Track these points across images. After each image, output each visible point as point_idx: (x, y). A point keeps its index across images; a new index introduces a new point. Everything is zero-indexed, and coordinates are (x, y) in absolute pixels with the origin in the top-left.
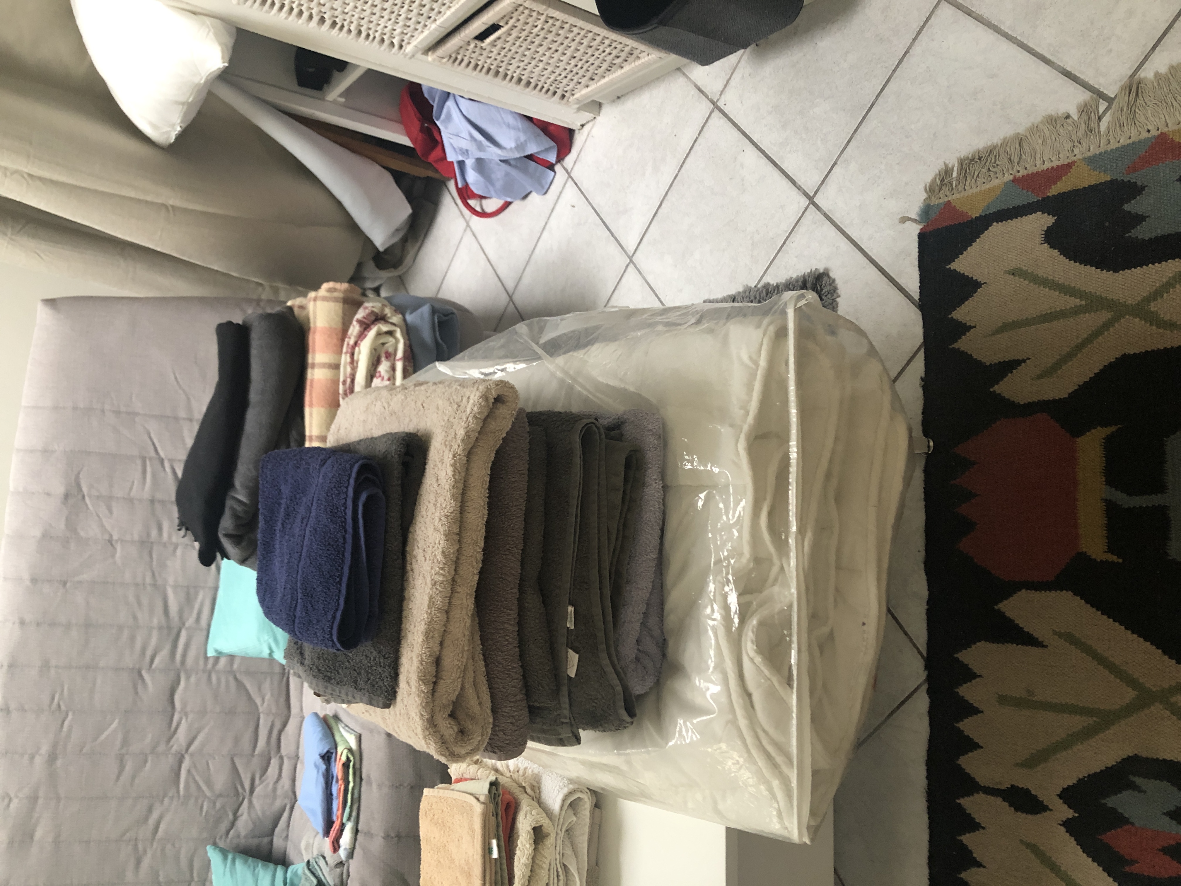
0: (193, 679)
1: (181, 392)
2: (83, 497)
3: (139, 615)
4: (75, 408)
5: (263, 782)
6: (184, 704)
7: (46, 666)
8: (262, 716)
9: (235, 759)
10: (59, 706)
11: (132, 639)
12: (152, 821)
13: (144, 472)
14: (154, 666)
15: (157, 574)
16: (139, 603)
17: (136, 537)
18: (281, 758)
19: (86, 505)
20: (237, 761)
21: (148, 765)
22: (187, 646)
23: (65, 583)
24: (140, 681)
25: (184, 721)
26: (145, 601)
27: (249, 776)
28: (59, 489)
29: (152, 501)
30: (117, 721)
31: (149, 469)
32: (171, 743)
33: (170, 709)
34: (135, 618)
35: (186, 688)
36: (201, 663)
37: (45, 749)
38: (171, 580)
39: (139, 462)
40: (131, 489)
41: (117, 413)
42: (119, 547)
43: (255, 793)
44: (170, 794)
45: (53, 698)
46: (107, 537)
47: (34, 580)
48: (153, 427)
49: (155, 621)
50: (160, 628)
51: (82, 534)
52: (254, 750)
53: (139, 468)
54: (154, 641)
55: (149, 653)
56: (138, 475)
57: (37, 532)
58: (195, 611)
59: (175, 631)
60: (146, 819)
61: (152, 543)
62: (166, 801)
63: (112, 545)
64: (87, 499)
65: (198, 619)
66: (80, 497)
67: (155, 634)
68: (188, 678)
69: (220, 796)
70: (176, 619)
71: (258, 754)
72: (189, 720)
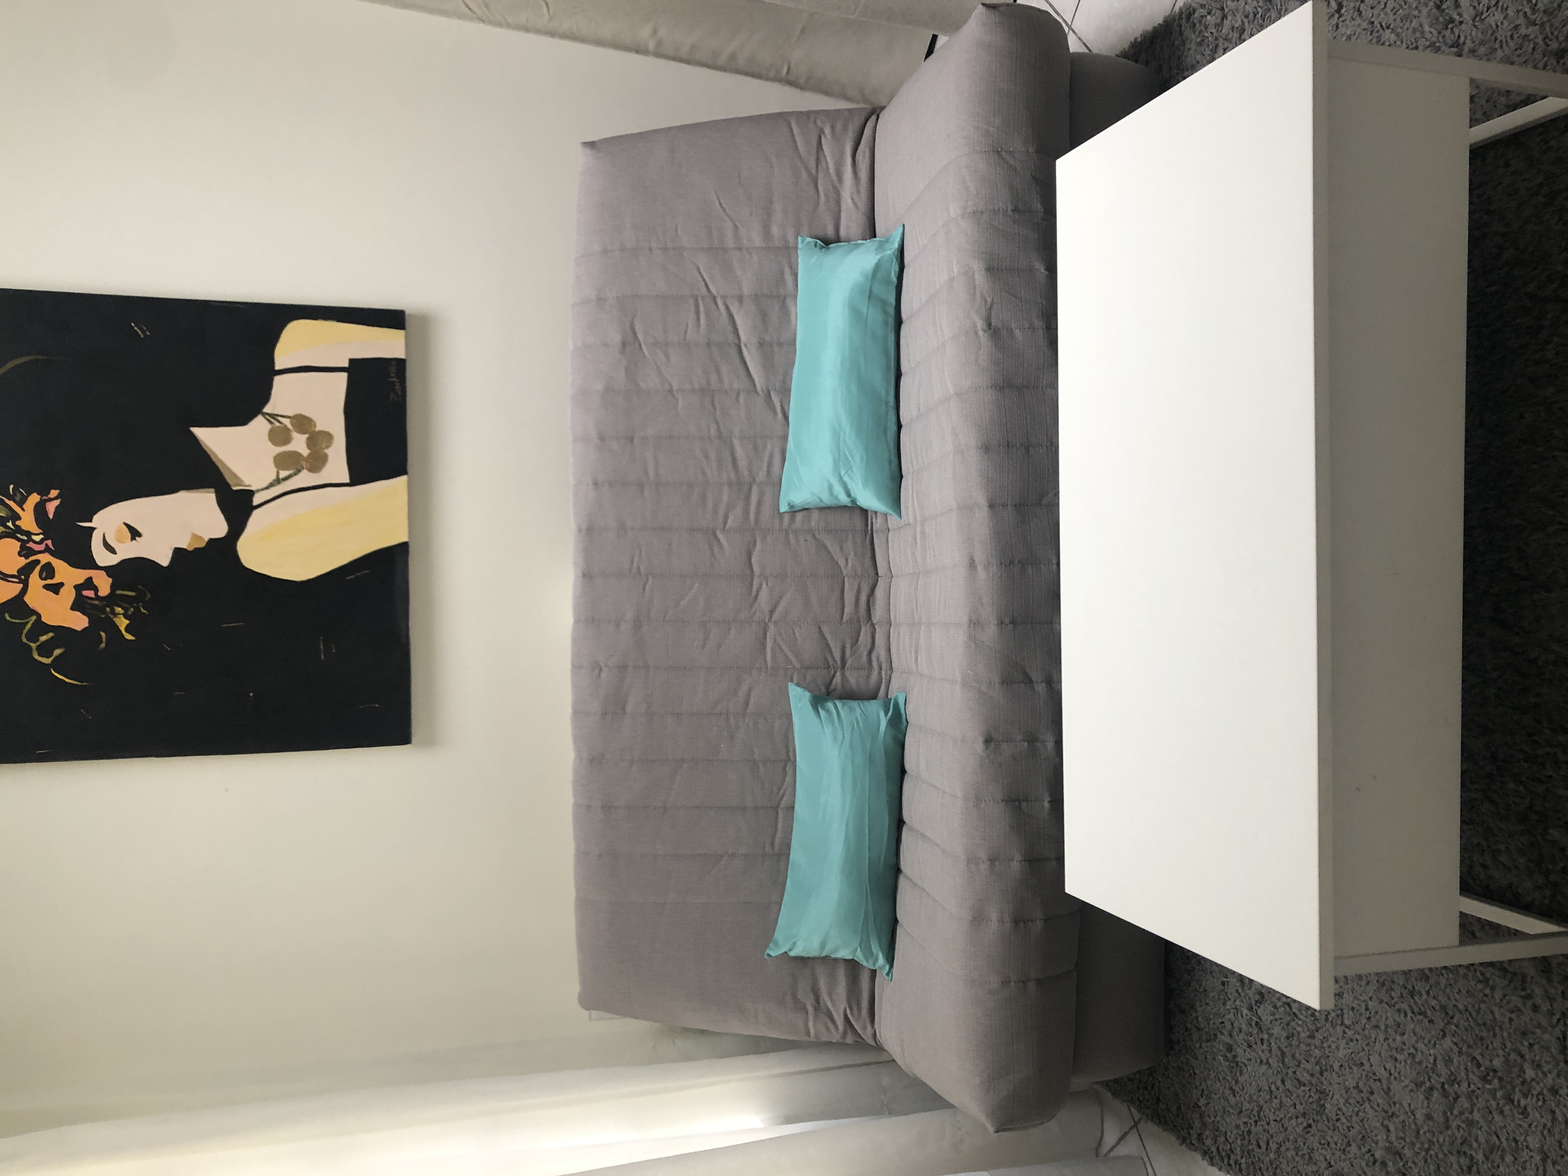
0: (769, 540)
1: (727, 218)
2: (640, 346)
3: (708, 471)
4: (622, 249)
5: (855, 652)
6: (763, 567)
7: (622, 528)
8: (846, 579)
9: (822, 627)
10: (639, 568)
11: (703, 497)
12: (742, 693)
13: (697, 312)
14: (728, 526)
15: (721, 425)
16: (707, 457)
17: (697, 386)
18: (873, 626)
19: (644, 353)
20: (826, 630)
21: (733, 632)
22: (760, 503)
23: (631, 439)
24: (715, 542)
25: (764, 586)
26: (713, 455)
27: (839, 646)
28: (616, 338)
29: (708, 345)
30: (697, 585)
31: (702, 309)
32: (753, 610)
33: (748, 572)
34: (704, 473)
35: (763, 550)
36: (777, 522)
37: (629, 615)
38: (736, 432)
39: (691, 302)
40: (686, 332)
41: (665, 249)
42: (680, 396)
43: (848, 665)
44: (758, 665)
45: (632, 562)
46: (667, 387)
47: (602, 438)
48: (702, 261)
49: (725, 477)
50: (731, 484)
51: (643, 385)
52: (842, 617)
53: (693, 308)
54: (725, 498)
55: (721, 512)
56: (692, 317)
57: (599, 386)
58: (765, 465)
59: (746, 487)
60: (736, 691)
61: (713, 391)
62: (754, 672)
63: (673, 396)
64: (644, 347)
65: (769, 471)
66: (637, 345)
67: (726, 491)
68: (764, 539)
69: (810, 668)
70: (746, 473)
71: (847, 622)
72: (769, 584)
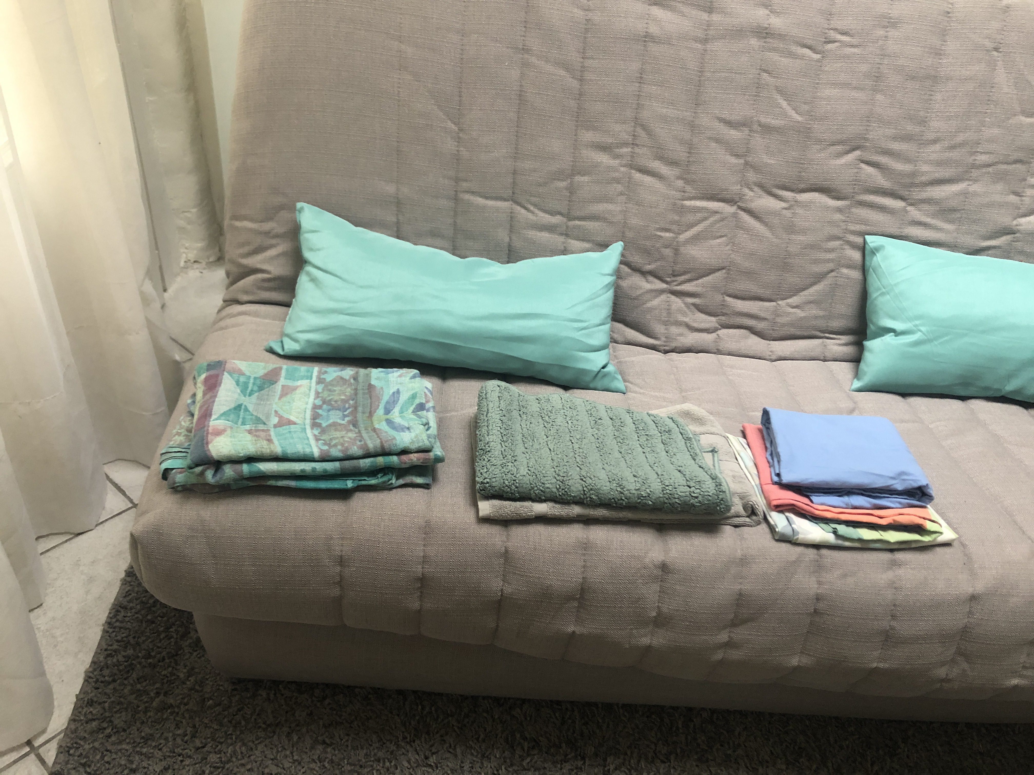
0: (838, 216)
3: (937, 147)
5: (688, 308)
6: (806, 205)
7: (891, 23)
8: (774, 304)
9: (724, 271)
10: (833, 41)
11: (907, 138)
12: (657, 165)
14: (863, 166)
15: (987, 169)
18: (715, 330)
20: (720, 275)
21: (733, 160)
22: (883, 209)
24: (848, 148)
25: (784, 205)
26: (955, 155)
27: (699, 290)
30: (799, 118)
32: (756, 189)
33: (802, 186)
34: (935, 141)
35: (827, 208)
36: (858, 228)
38: (975, 188)
43: (673, 298)
44: (688, 188)
45: (843, 33)
49: (925, 168)
50: (913, 174)
52: (730, 296)
54: (898, 166)
55: (883, 159)
58: (928, 220)
59: (905, 193)
60: (661, 158)
62: (680, 183)
67: (907, 168)
68: (839, 210)
69: (676, 251)
70: (922, 195)
71: (724, 301)
72: (784, 211)
